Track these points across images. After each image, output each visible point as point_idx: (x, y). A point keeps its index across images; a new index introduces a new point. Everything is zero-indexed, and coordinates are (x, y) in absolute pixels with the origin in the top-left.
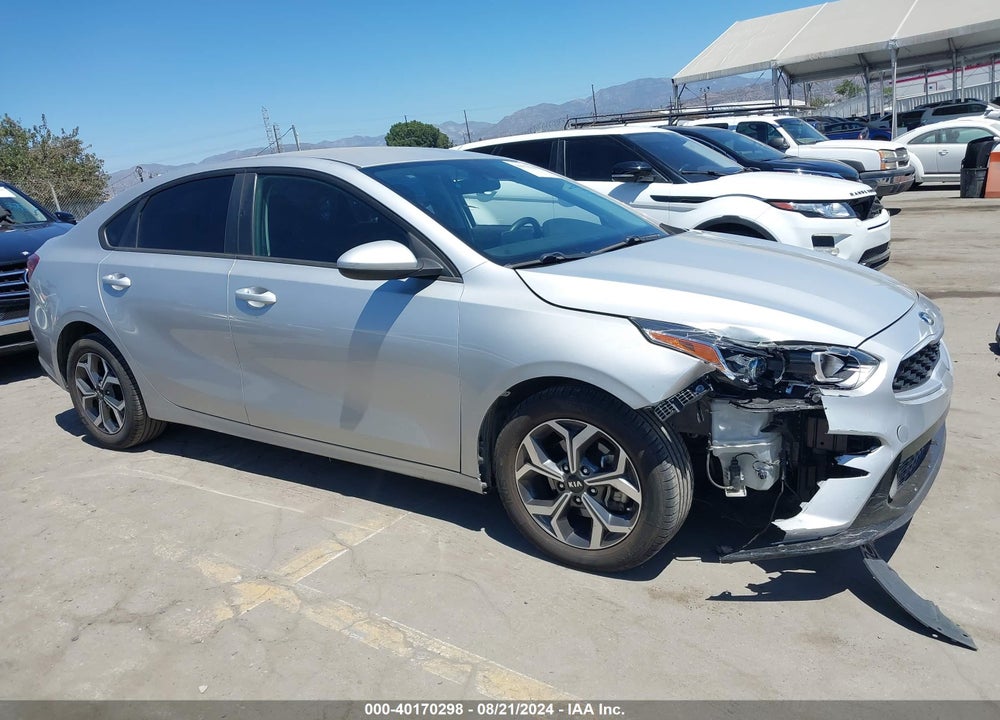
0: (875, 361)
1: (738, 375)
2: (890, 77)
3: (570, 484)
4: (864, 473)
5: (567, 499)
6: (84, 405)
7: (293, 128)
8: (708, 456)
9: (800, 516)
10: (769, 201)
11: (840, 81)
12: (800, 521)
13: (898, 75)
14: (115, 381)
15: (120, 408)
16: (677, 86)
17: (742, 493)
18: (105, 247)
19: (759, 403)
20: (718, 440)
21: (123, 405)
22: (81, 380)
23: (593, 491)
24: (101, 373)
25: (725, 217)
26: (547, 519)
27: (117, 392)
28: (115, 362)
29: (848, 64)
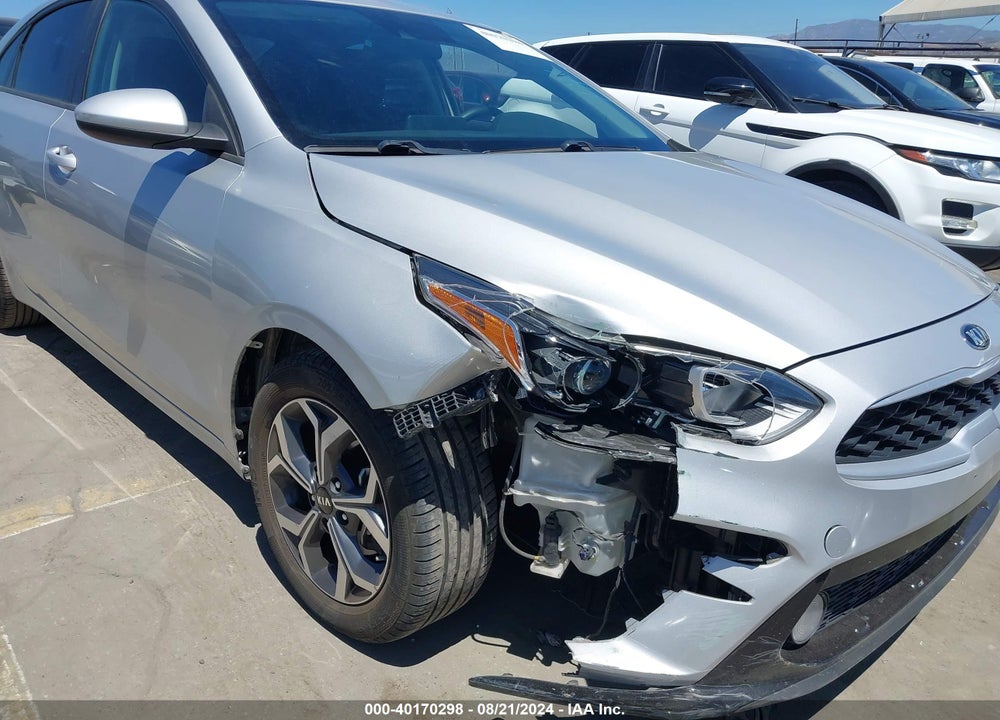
0: (814, 401)
1: (545, 381)
3: (319, 499)
4: (745, 597)
5: (315, 518)
8: (503, 503)
9: (618, 642)
10: (897, 148)
12: (615, 650)
16: (884, 26)
17: (556, 572)
19: (595, 435)
20: (525, 481)
23: (344, 518)
25: (831, 160)
26: (295, 540)
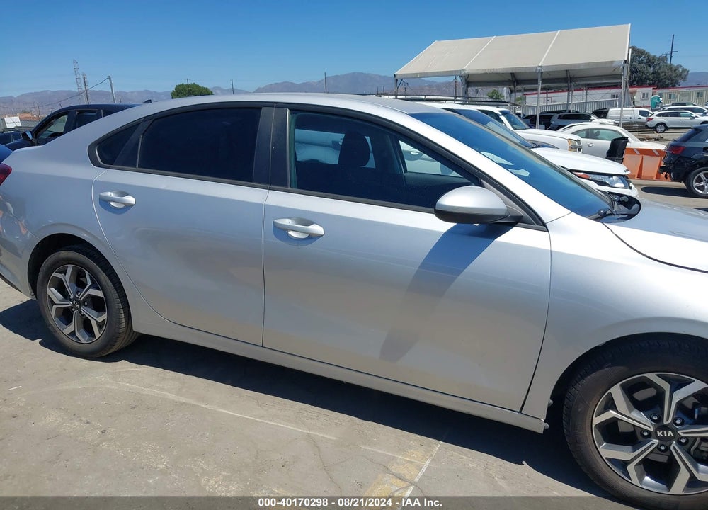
2: (536, 89)
3: (659, 434)
5: (654, 446)
6: (53, 314)
7: (109, 78)
11: (490, 89)
13: (542, 89)
14: (99, 294)
15: (100, 320)
16: (397, 80)
18: (96, 164)
21: (105, 317)
22: (53, 290)
23: (683, 441)
24: (81, 285)
26: (623, 465)
27: (98, 304)
28: (103, 276)
29: (503, 79)
